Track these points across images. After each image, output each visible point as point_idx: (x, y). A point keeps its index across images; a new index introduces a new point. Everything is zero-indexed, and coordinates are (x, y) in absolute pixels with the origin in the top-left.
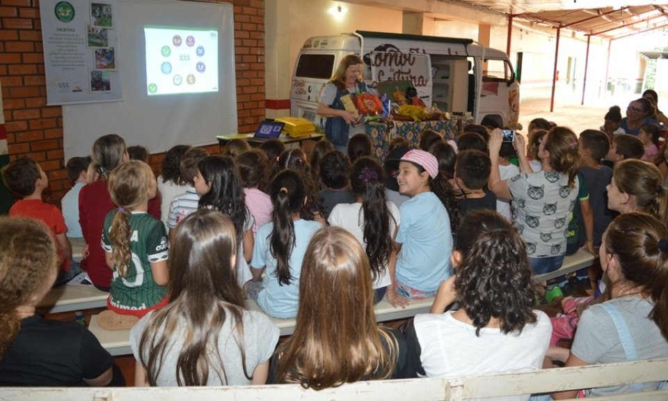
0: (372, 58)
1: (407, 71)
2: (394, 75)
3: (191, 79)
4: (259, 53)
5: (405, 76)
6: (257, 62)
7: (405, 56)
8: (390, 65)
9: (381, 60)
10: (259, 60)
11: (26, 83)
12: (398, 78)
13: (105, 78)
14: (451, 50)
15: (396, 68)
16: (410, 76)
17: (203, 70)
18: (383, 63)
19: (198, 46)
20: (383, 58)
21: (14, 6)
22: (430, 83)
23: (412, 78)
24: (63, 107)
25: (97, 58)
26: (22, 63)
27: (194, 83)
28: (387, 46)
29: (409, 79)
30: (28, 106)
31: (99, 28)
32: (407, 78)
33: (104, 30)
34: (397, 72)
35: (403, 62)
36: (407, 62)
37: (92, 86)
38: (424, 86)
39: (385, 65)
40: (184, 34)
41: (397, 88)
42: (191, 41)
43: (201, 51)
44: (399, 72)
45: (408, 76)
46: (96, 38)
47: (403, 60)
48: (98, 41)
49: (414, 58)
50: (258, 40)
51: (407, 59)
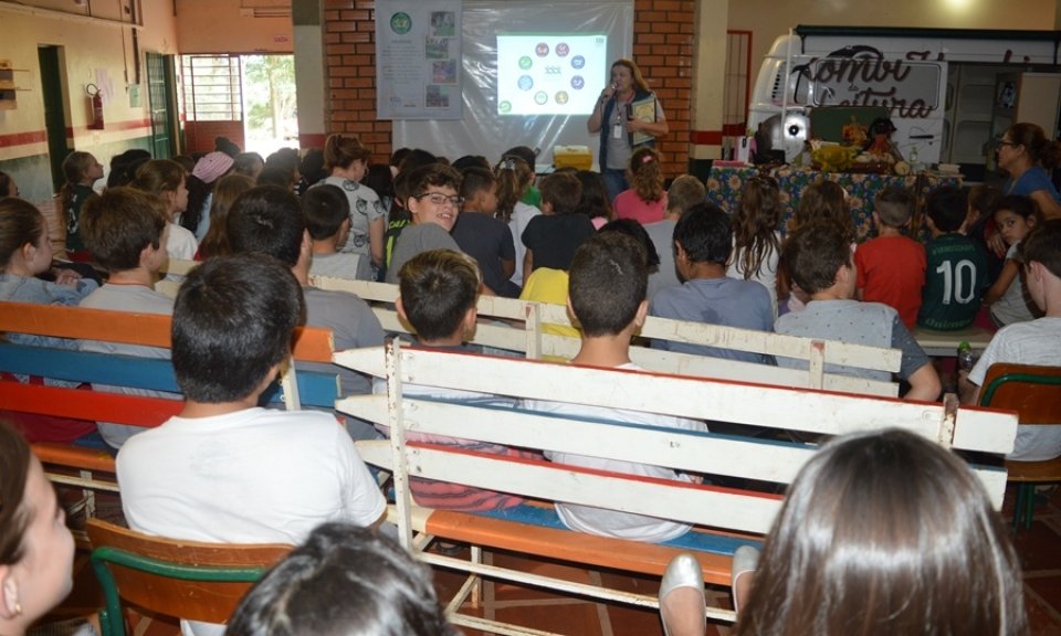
0: (813, 69)
1: (888, 90)
2: (857, 96)
3: (561, 97)
4: (682, 64)
5: (880, 100)
6: (678, 76)
7: (887, 65)
8: (851, 79)
9: (832, 72)
10: (682, 74)
11: (361, 96)
12: (865, 102)
13: (443, 92)
14: (1015, 52)
15: (862, 85)
16: (893, 100)
17: (581, 87)
18: (835, 77)
19: (574, 55)
20: (837, 68)
21: (353, 21)
22: (939, 112)
23: (895, 102)
24: (394, 123)
25: (434, 72)
26: (358, 76)
27: (566, 101)
28: (858, 49)
29: (890, 105)
30: (362, 119)
31: (439, 39)
32: (885, 102)
33: (445, 40)
34: (862, 93)
35: (880, 76)
36: (891, 76)
37: (428, 101)
38: (923, 117)
39: (839, 80)
40: (552, 41)
41: (853, 118)
42: (563, 50)
43: (579, 62)
44: (869, 92)
45: (889, 99)
46: (434, 50)
47: (881, 72)
48: (437, 52)
49: (909, 68)
50: (680, 45)
51: (893, 70)
